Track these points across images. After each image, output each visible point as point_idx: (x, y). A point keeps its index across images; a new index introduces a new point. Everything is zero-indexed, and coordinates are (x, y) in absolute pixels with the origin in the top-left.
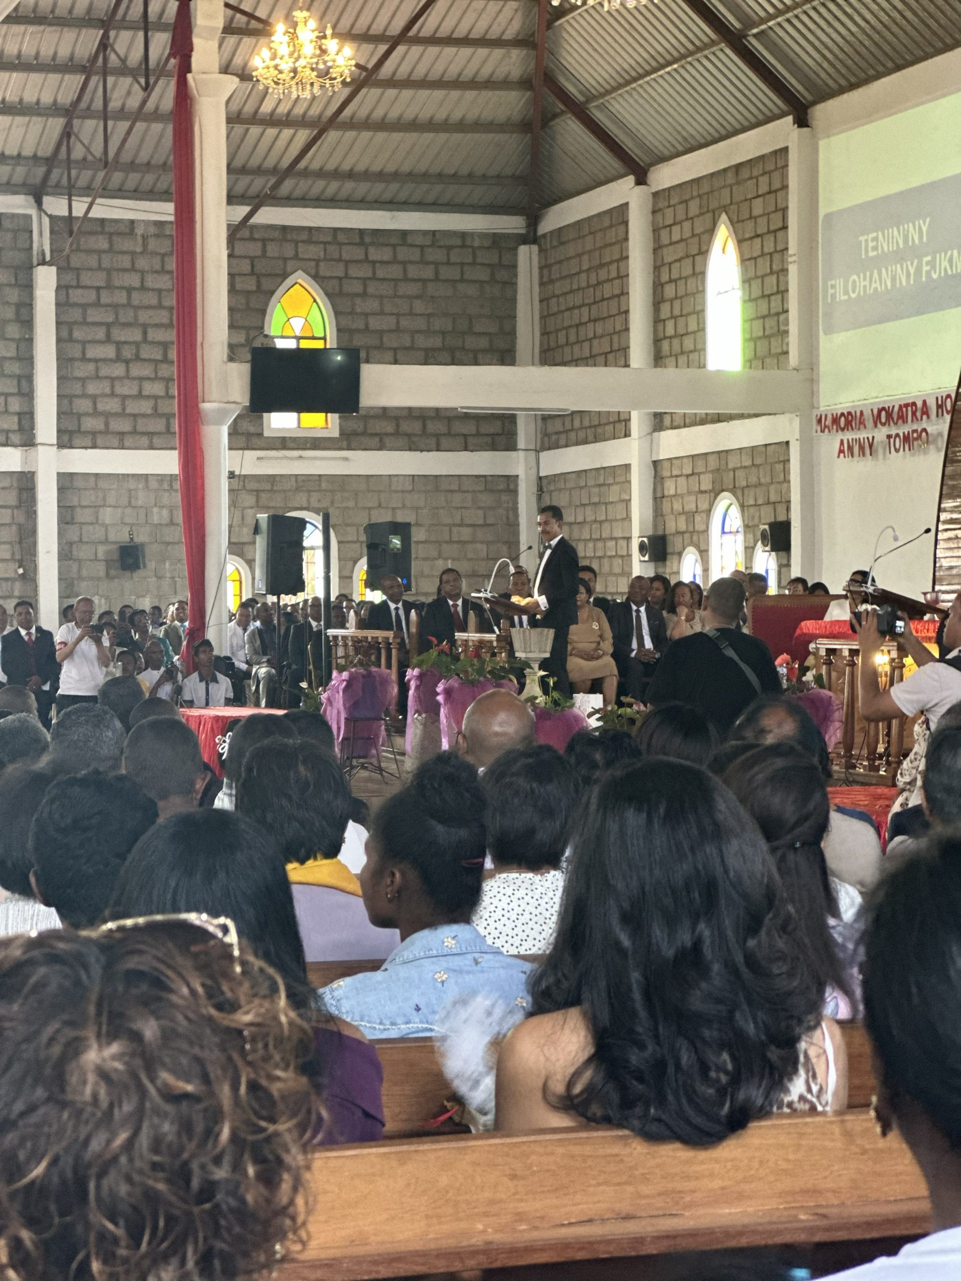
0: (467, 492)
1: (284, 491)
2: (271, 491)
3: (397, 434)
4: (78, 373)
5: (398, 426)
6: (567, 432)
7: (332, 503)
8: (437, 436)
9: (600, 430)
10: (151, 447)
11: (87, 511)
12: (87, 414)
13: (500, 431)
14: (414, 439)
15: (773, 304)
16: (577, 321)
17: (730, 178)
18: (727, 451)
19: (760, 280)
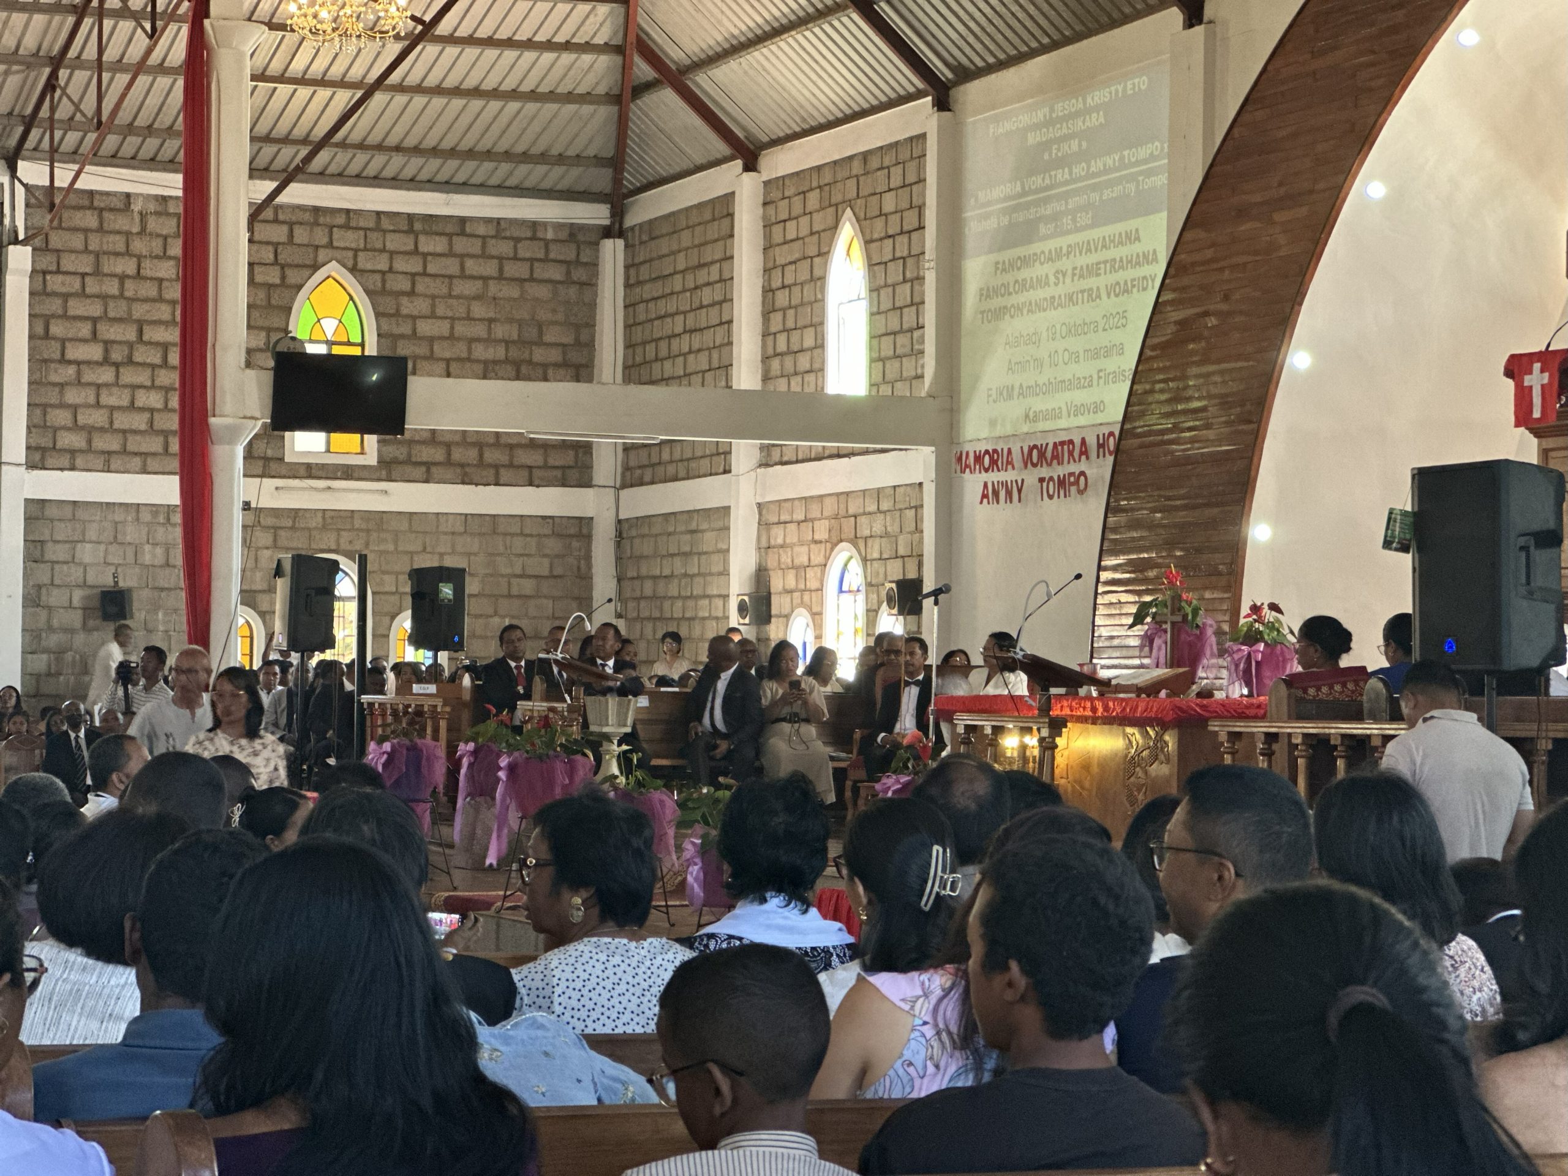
0: (531, 536)
1: (309, 529)
2: (293, 528)
3: (448, 463)
4: (54, 378)
5: (449, 455)
6: (653, 465)
7: (367, 545)
8: (496, 467)
9: (693, 464)
10: (144, 471)
11: (59, 547)
12: (65, 428)
13: (571, 463)
14: (467, 469)
15: (905, 319)
16: (670, 332)
17: (857, 168)
18: (847, 494)
19: (890, 289)
